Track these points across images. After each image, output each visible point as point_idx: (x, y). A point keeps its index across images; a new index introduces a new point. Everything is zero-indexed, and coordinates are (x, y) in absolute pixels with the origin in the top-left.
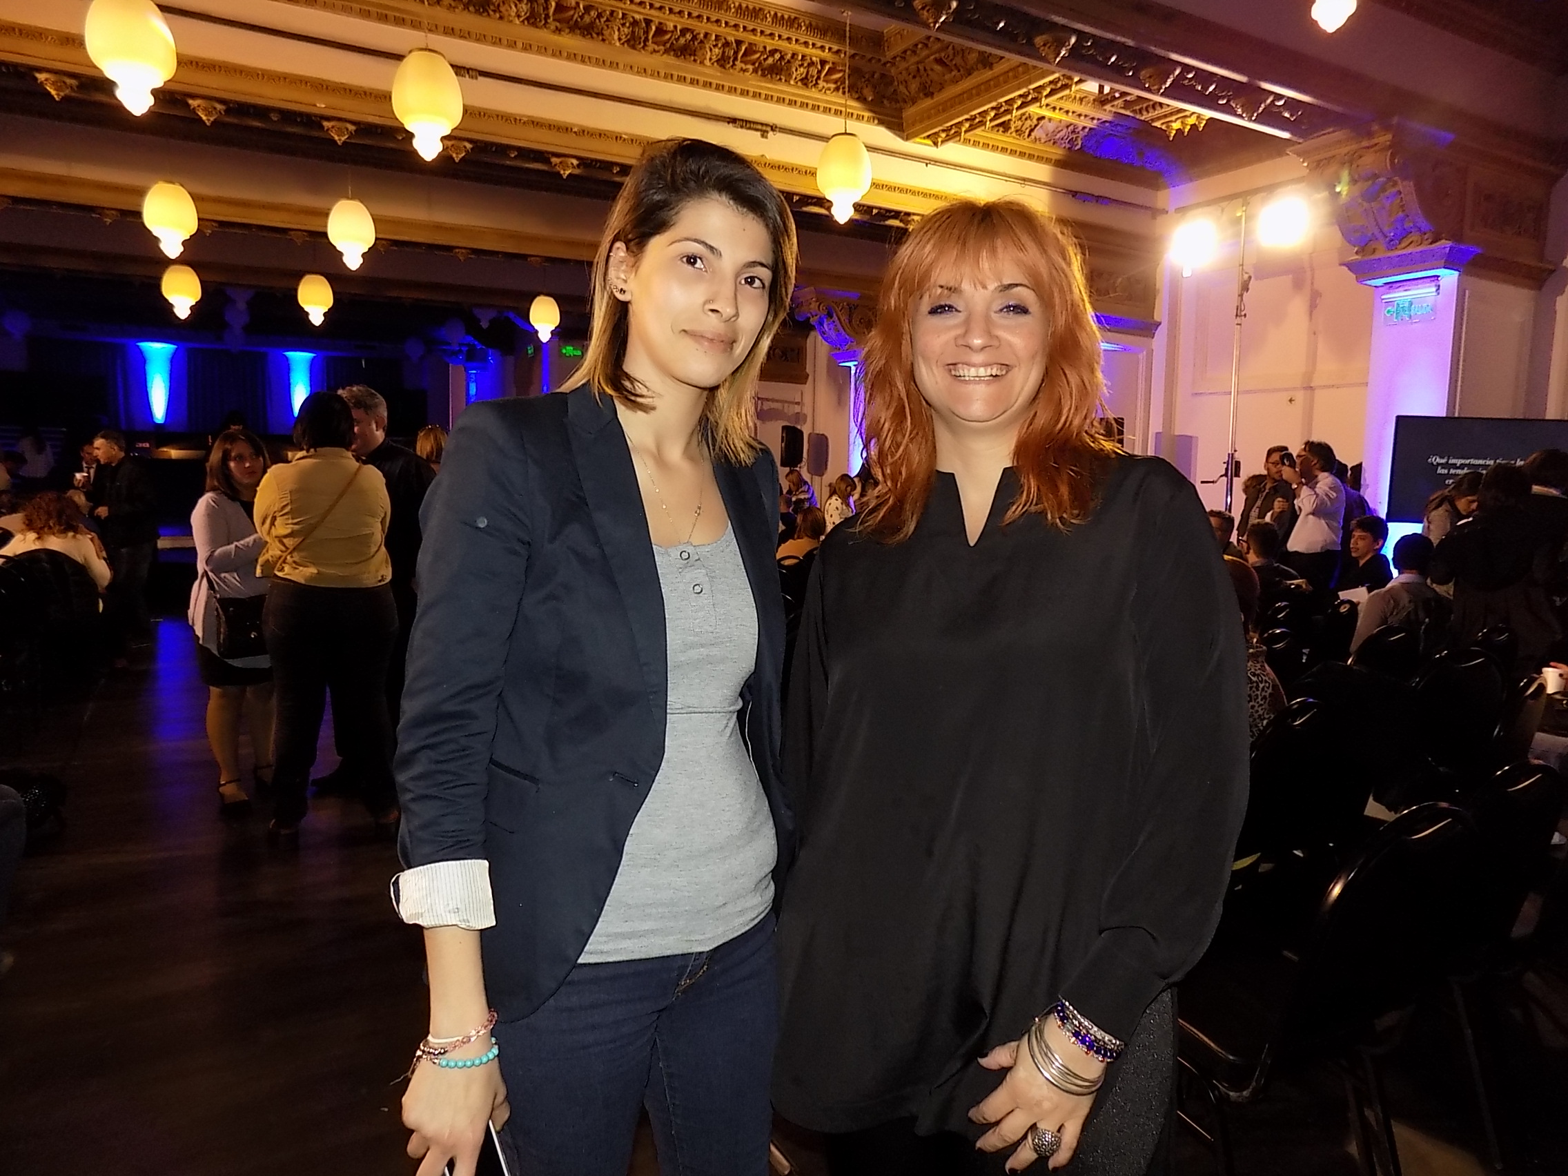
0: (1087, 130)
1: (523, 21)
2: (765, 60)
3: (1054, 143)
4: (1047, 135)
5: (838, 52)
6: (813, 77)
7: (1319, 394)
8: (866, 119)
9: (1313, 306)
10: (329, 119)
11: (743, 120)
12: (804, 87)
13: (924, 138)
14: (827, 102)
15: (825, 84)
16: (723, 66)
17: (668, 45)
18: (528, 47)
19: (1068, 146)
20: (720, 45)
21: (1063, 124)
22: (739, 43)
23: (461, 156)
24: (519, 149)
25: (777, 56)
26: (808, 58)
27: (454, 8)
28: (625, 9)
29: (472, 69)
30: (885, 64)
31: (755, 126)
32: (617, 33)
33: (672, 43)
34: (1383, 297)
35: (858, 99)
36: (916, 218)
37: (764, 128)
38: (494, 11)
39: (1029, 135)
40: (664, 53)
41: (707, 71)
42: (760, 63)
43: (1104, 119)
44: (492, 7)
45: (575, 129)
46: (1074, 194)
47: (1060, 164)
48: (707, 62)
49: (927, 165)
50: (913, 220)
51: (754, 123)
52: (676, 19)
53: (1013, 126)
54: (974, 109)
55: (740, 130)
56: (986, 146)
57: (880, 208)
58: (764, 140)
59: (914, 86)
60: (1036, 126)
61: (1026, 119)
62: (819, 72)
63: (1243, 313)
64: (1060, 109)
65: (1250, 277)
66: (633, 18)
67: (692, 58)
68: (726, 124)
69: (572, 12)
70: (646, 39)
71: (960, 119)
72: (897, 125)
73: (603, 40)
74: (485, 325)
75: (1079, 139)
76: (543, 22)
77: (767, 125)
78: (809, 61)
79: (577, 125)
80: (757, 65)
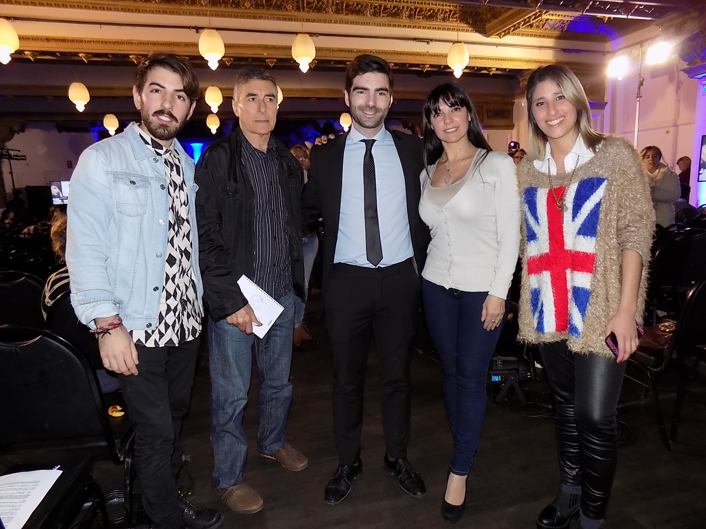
0: (569, 22)
1: (334, 13)
2: (427, 13)
3: (554, 29)
4: (550, 26)
5: (456, 6)
6: (447, 17)
7: (680, 127)
8: (470, 31)
9: (678, 88)
10: (268, 59)
11: (419, 39)
12: (443, 21)
13: (495, 35)
14: (453, 26)
15: (452, 19)
16: (410, 18)
17: (388, 13)
18: (336, 22)
19: (561, 30)
20: (408, 10)
21: (558, 21)
22: (416, 8)
23: (313, 66)
24: (334, 61)
25: (432, 11)
26: (444, 10)
27: (309, 12)
28: (372, 3)
29: (316, 33)
30: (476, 8)
31: (424, 40)
32: (369, 12)
33: (390, 12)
34: (702, 83)
35: (466, 23)
36: (493, 69)
37: (428, 41)
38: (324, 11)
39: (542, 28)
40: (387, 16)
41: (404, 21)
42: (425, 15)
43: (576, 16)
44: (323, 9)
45: (355, 51)
46: (564, 50)
47: (558, 38)
48: (404, 18)
49: (497, 46)
50: (492, 70)
51: (424, 39)
52: (391, 3)
53: (534, 25)
54: (515, 22)
55: (418, 43)
56: (523, 35)
57: (478, 67)
58: (428, 45)
59: (489, 15)
60: (545, 23)
61: (540, 21)
62: (449, 15)
63: (640, 96)
64: (555, 15)
65: (644, 80)
66: (375, 5)
67: (398, 17)
68: (412, 41)
69: (351, 7)
70: (380, 12)
71: (509, 27)
72: (483, 31)
73: (364, 15)
74: (322, 126)
75: (566, 26)
76: (341, 12)
77: (429, 39)
78: (445, 11)
79: (355, 49)
80: (424, 16)
